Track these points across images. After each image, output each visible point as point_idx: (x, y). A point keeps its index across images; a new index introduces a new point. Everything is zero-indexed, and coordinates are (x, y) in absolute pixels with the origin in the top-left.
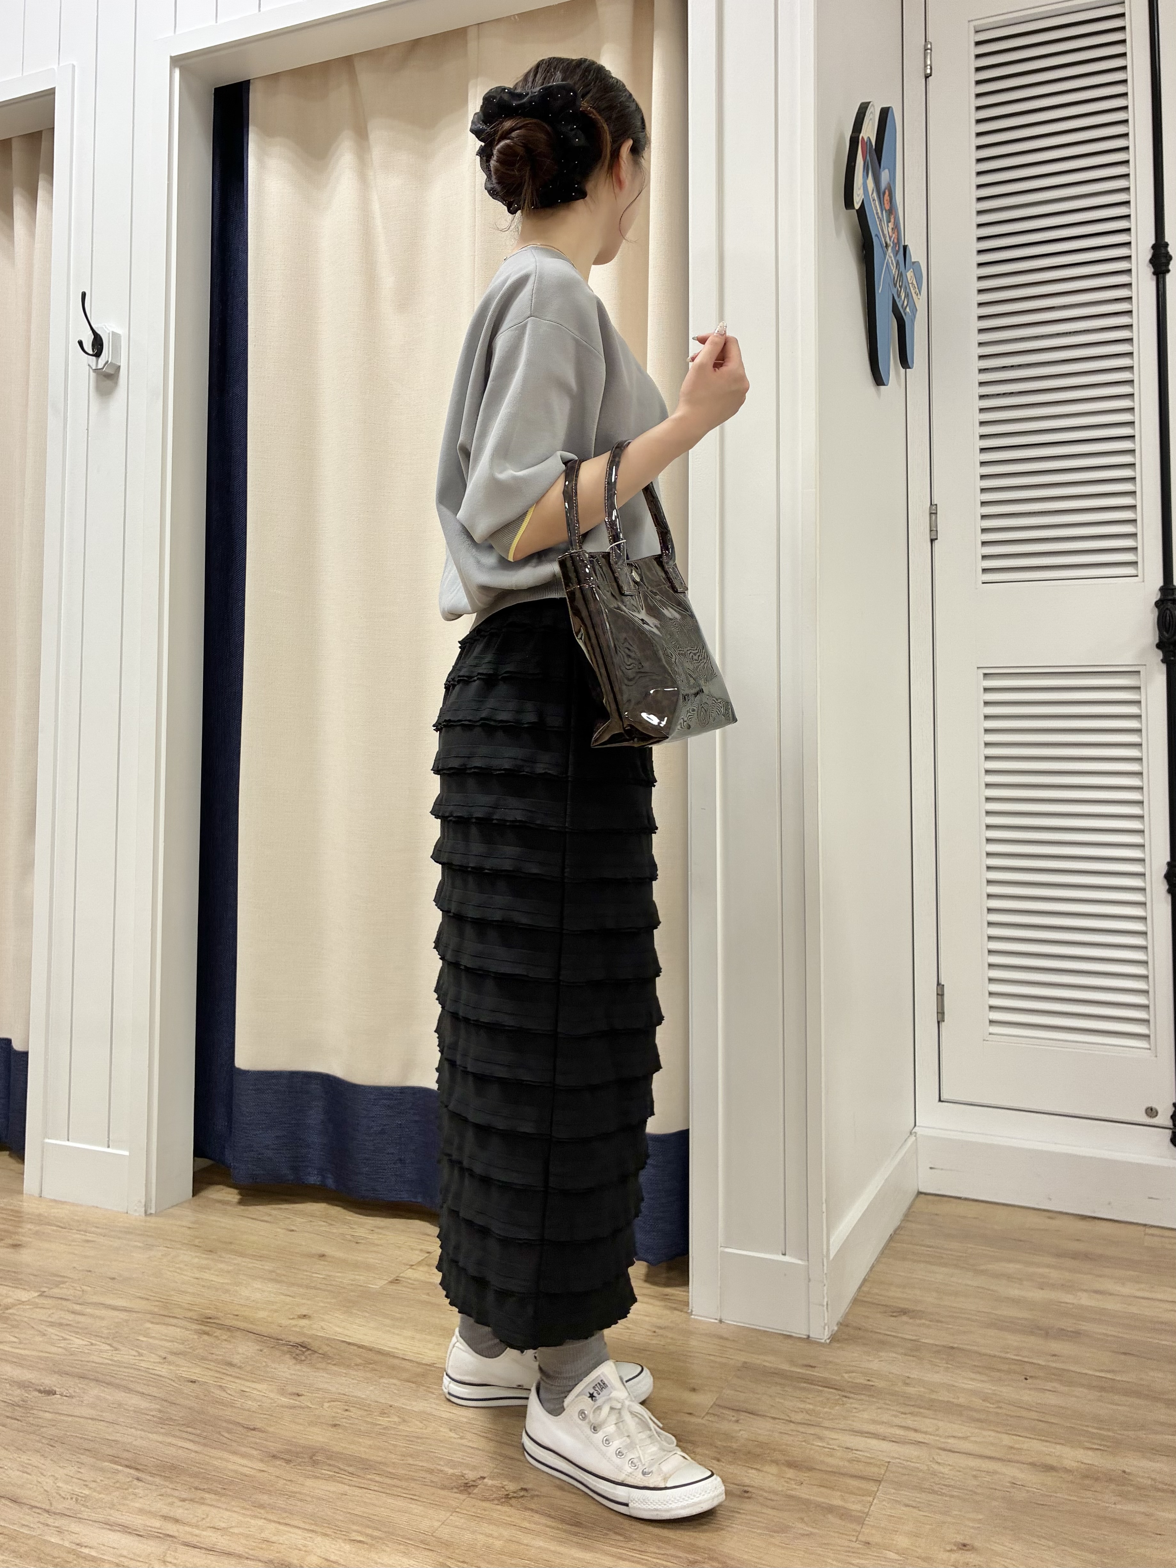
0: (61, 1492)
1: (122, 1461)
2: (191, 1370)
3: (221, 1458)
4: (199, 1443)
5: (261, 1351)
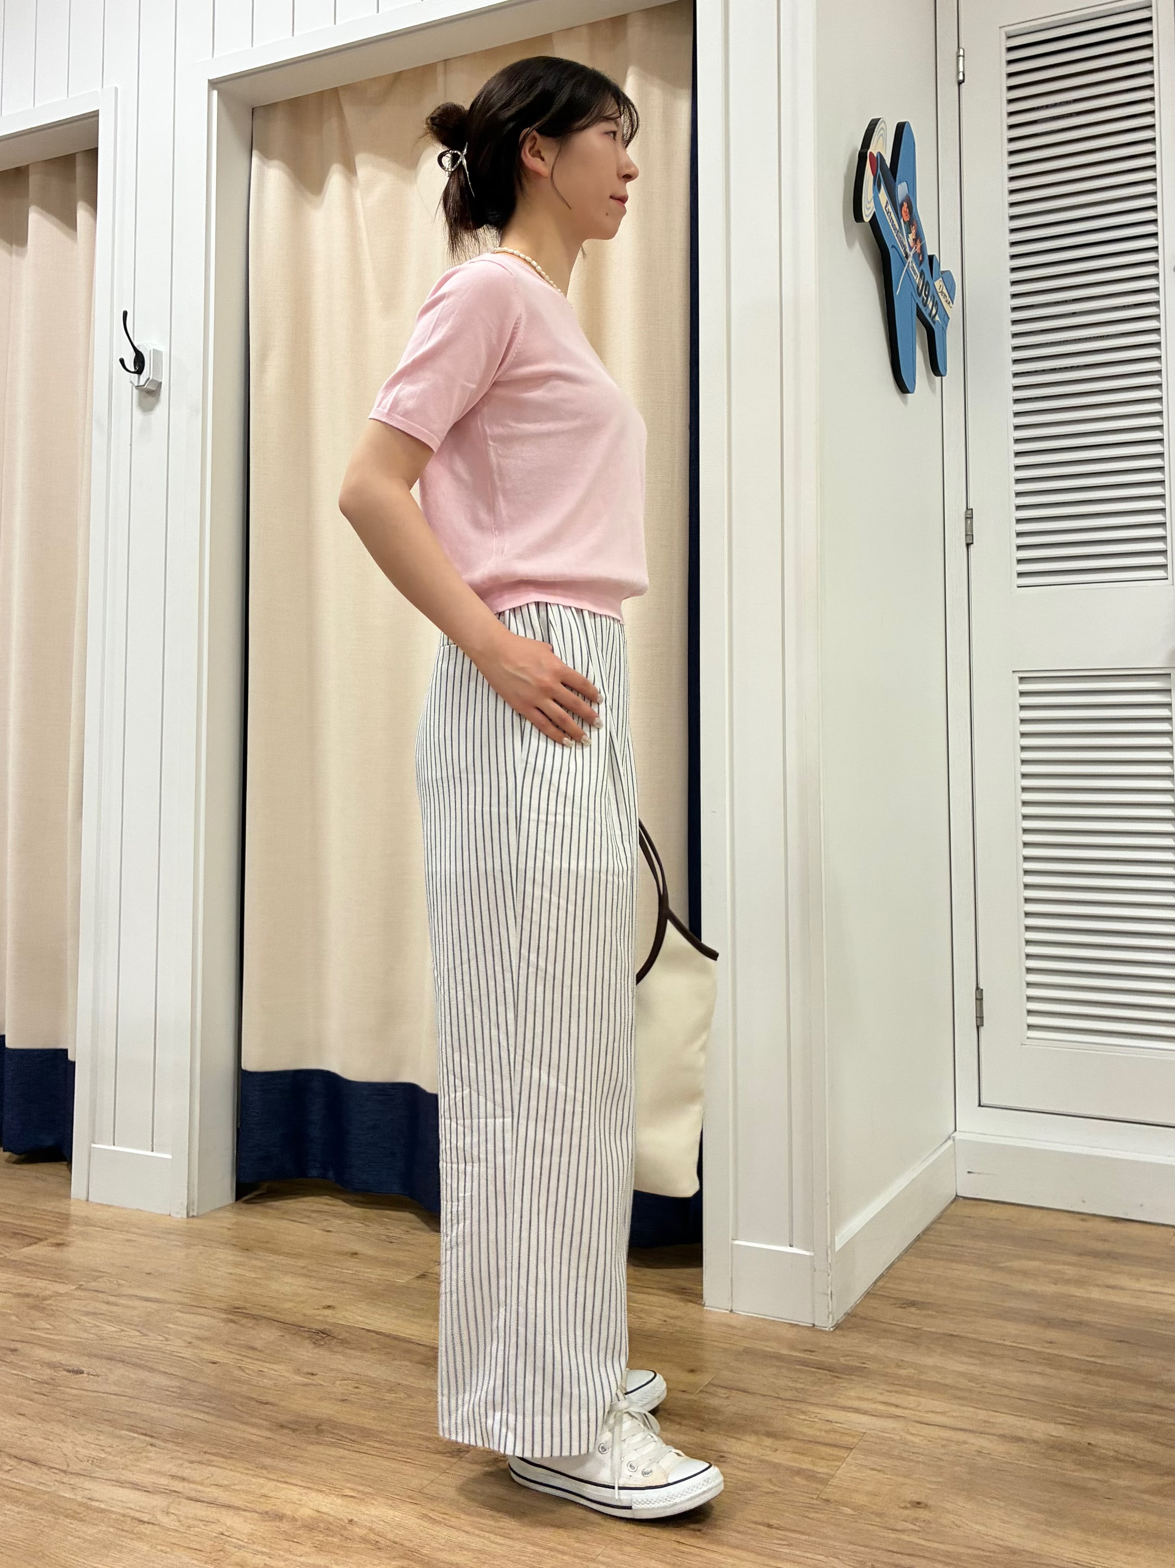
0: (80, 1457)
1: (139, 1430)
2: (215, 1353)
3: (232, 1428)
4: (213, 1415)
5: (283, 1336)
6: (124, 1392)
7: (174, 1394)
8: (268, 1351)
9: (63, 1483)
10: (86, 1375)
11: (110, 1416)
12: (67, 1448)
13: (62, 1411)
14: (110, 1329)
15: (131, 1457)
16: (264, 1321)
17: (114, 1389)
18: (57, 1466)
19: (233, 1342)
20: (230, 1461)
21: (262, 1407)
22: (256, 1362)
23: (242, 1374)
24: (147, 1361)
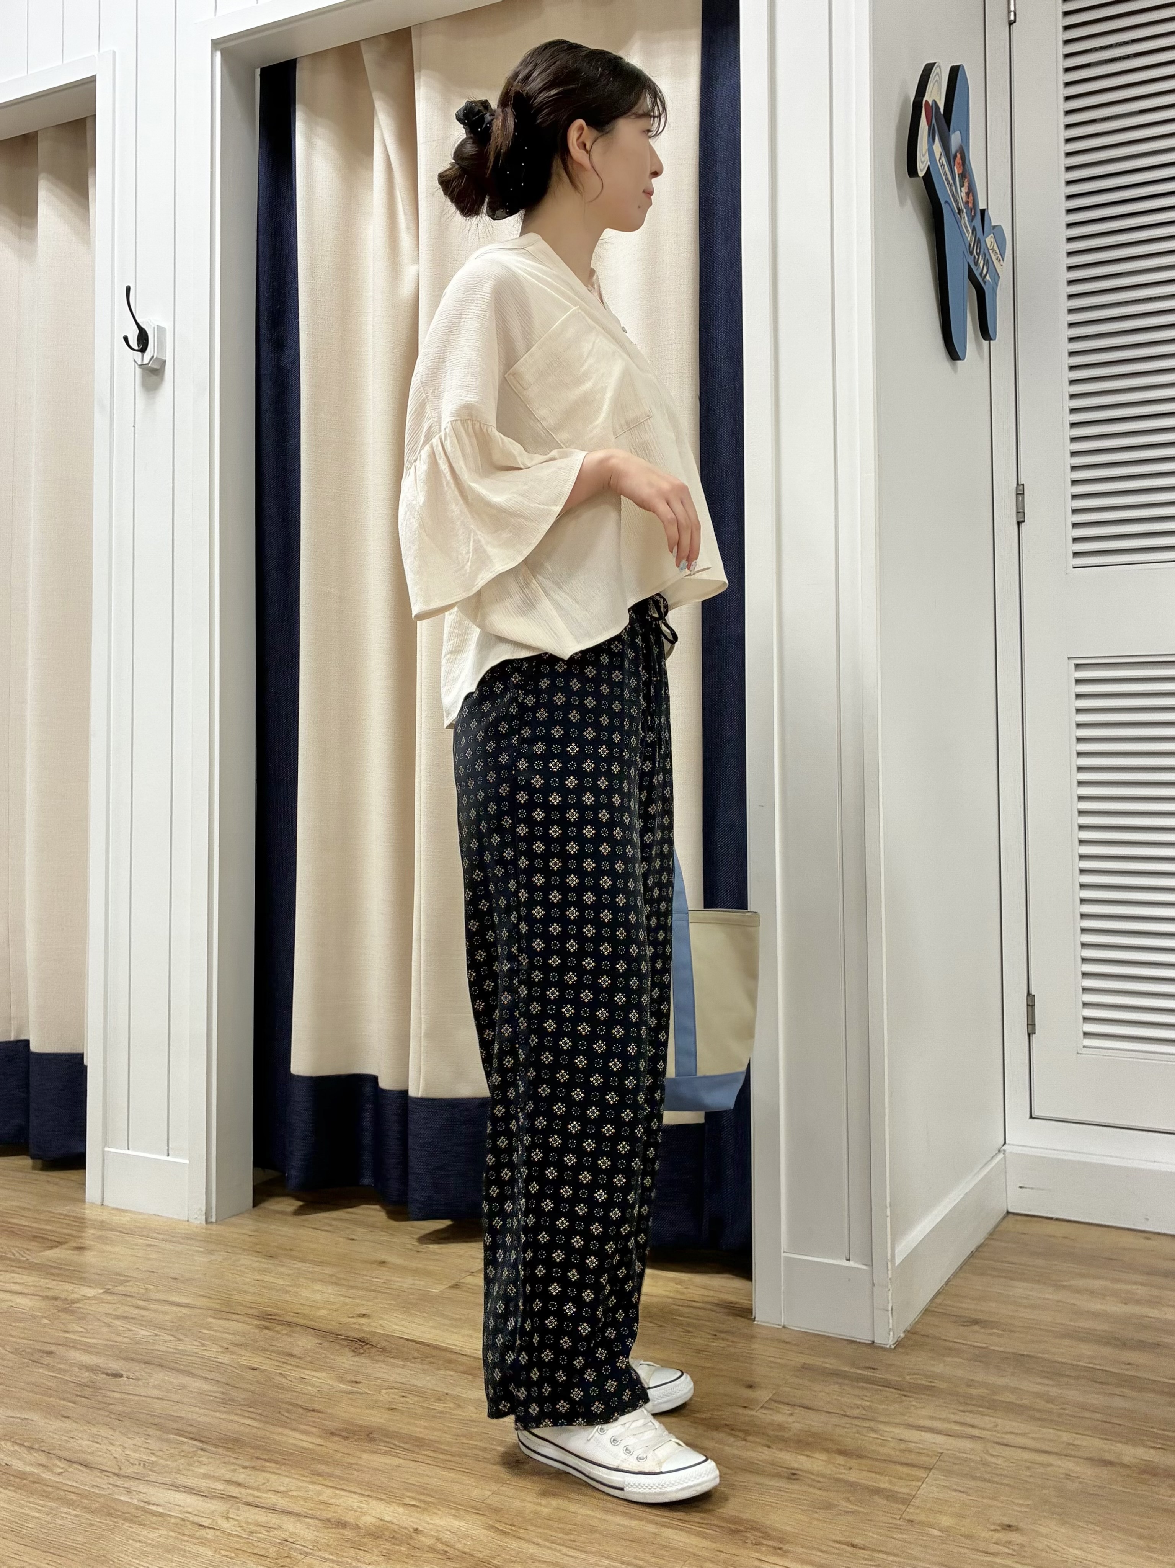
0: (129, 1459)
1: (187, 1434)
2: (254, 1360)
4: (261, 1421)
5: (321, 1344)
6: (166, 1396)
7: (218, 1400)
8: (309, 1359)
9: (117, 1486)
10: (125, 1379)
11: (157, 1420)
12: (117, 1451)
13: (107, 1413)
14: (143, 1333)
15: (182, 1461)
16: (299, 1328)
17: (156, 1393)
18: (109, 1470)
19: (271, 1348)
20: (283, 1467)
21: (309, 1414)
22: (297, 1369)
23: (284, 1380)
24: (185, 1366)
